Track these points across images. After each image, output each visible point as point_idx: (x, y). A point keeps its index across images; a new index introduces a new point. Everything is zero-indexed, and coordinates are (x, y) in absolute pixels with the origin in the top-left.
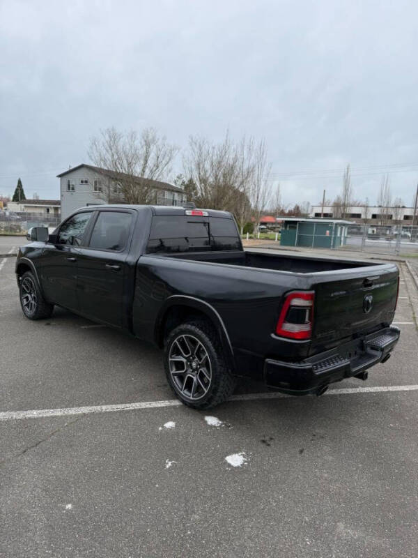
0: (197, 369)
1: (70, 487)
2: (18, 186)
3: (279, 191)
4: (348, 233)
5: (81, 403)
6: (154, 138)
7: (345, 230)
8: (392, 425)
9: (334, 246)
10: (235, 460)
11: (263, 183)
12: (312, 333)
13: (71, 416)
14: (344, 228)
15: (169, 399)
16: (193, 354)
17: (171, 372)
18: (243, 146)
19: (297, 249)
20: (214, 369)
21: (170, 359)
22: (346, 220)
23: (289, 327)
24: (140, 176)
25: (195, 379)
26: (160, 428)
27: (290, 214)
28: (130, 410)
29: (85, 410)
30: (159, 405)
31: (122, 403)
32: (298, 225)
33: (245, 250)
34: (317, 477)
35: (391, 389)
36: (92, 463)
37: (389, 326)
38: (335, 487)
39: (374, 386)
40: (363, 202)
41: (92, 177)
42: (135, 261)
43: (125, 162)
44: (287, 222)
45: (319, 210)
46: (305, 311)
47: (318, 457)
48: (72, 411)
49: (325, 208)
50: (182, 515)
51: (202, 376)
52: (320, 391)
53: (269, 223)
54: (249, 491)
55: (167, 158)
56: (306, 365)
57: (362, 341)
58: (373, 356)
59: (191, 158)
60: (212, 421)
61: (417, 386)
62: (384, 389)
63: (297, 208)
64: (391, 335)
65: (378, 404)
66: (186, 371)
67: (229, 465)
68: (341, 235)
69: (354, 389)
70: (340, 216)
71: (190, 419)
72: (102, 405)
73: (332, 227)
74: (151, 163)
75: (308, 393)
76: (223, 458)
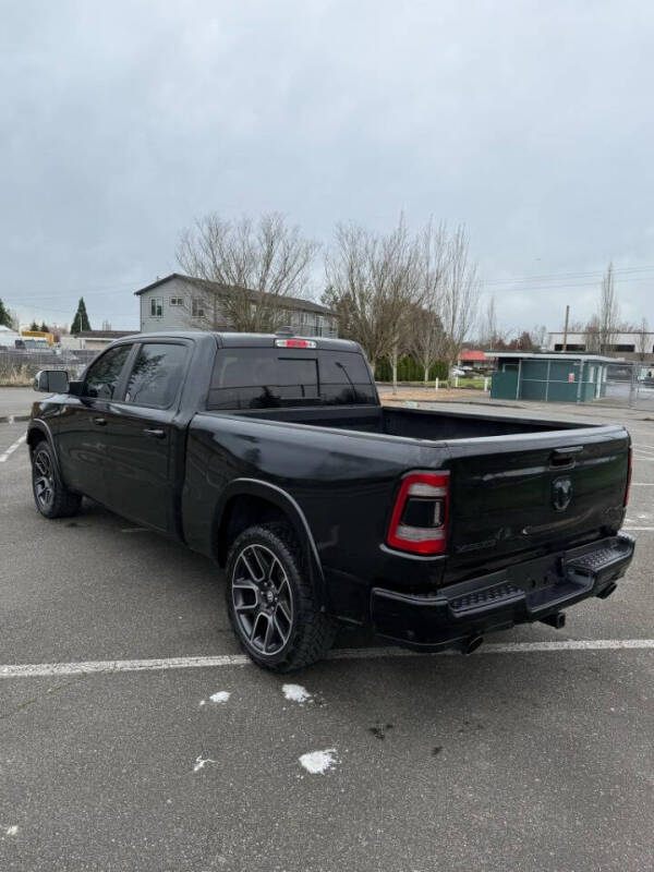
0: (274, 604)
1: (24, 796)
2: (80, 310)
3: (492, 309)
4: (609, 377)
5: (86, 655)
6: (279, 229)
7: (603, 374)
8: (612, 709)
9: (583, 399)
10: (316, 762)
11: (461, 296)
12: (448, 545)
13: (61, 677)
14: (601, 368)
15: (231, 653)
16: (267, 576)
17: (236, 608)
18: (428, 239)
19: (519, 403)
20: (297, 603)
21: (234, 586)
22: (607, 356)
23: (407, 533)
24: (258, 289)
25: (270, 619)
26: (203, 703)
27: (513, 347)
28: (160, 670)
29: (88, 667)
30: (211, 663)
31: (151, 657)
32: (520, 365)
33: (383, 404)
34: (453, 797)
35: (628, 644)
36: (72, 758)
37: (615, 533)
38: (481, 818)
39: (597, 638)
40: (638, 325)
41: (188, 294)
42: (186, 421)
43: (234, 268)
44: (502, 360)
45: (559, 340)
46: (433, 504)
47: (464, 762)
48: (66, 669)
49: (569, 337)
50: (199, 855)
51: (280, 615)
52: (469, 645)
53: (478, 362)
54: (325, 818)
55: (300, 260)
56: (438, 600)
57: (560, 559)
58: (578, 586)
59: (339, 259)
60: (294, 692)
61: (652, 641)
62: (613, 644)
63: (526, 337)
64: (618, 549)
65: (597, 670)
66: (259, 605)
67: (304, 771)
68: (596, 380)
69: (559, 643)
70: (598, 348)
71: (258, 687)
72: (118, 659)
73: (579, 367)
74: (275, 269)
75: (442, 648)
76: (296, 757)
